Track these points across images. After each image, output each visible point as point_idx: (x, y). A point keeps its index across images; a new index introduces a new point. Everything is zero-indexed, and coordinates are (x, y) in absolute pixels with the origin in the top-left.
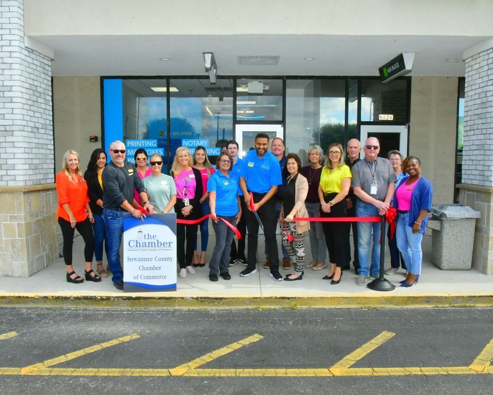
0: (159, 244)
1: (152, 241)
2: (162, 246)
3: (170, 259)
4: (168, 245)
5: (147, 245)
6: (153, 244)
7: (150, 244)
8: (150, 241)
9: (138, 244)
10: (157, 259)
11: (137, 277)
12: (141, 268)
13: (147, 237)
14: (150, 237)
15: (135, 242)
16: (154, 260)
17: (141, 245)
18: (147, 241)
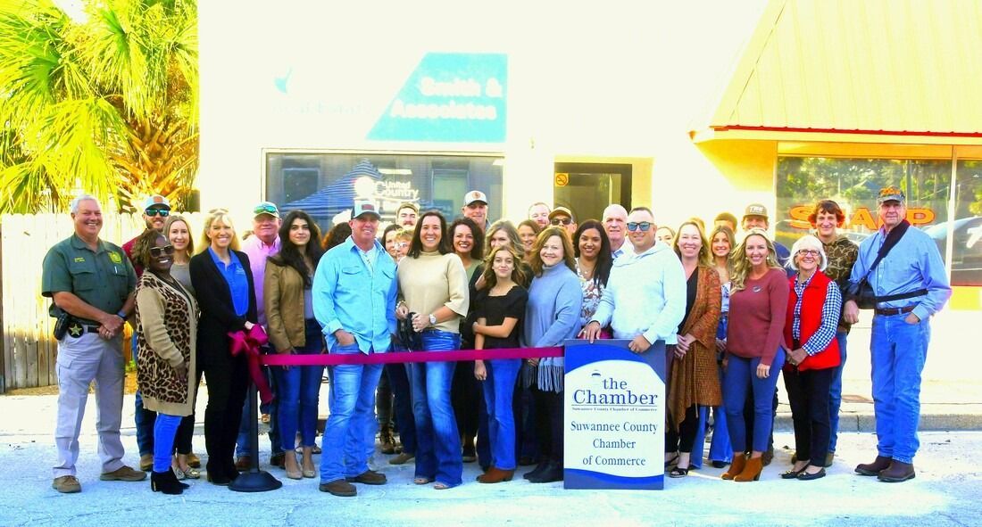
0: (633, 399)
1: (619, 391)
2: (638, 403)
3: (652, 427)
4: (649, 400)
5: (609, 399)
6: (621, 398)
7: (615, 398)
8: (614, 392)
9: (592, 398)
10: (628, 427)
11: (589, 461)
12: (597, 443)
13: (608, 384)
14: (614, 384)
15: (587, 393)
16: (621, 428)
17: (598, 399)
18: (608, 392)
